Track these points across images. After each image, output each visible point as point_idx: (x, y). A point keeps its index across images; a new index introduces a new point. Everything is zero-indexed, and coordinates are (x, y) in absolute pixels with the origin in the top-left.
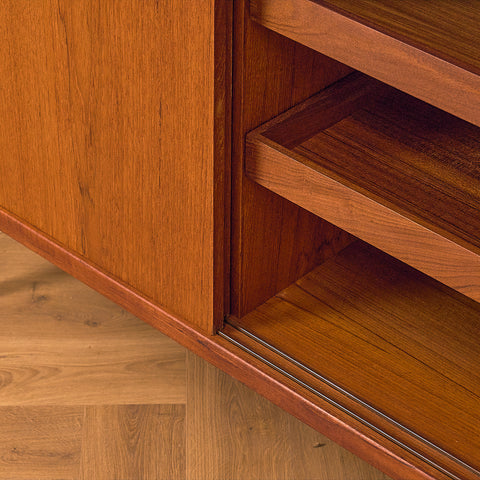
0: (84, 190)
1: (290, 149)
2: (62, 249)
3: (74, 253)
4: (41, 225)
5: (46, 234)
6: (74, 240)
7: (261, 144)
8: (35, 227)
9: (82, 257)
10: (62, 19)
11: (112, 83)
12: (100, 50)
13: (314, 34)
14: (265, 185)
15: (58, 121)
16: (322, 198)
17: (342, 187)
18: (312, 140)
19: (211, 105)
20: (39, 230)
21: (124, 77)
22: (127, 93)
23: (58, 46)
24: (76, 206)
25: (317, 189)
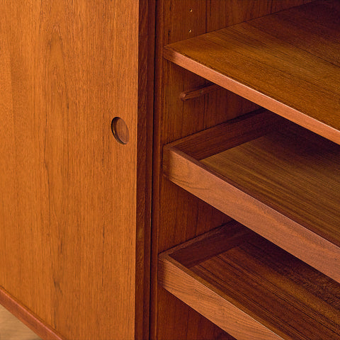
0: (56, 284)
1: (188, 268)
2: (42, 324)
3: (50, 327)
4: (30, 306)
5: (32, 312)
6: (50, 318)
7: (168, 262)
8: (26, 307)
9: (54, 330)
10: (46, 166)
11: (75, 212)
12: (68, 189)
13: (201, 189)
14: (170, 290)
15: (43, 234)
16: (205, 303)
17: (217, 296)
18: (208, 261)
19: (135, 232)
20: (28, 309)
21: (82, 208)
22: (84, 219)
23: (43, 185)
24: (51, 295)
25: (202, 296)
